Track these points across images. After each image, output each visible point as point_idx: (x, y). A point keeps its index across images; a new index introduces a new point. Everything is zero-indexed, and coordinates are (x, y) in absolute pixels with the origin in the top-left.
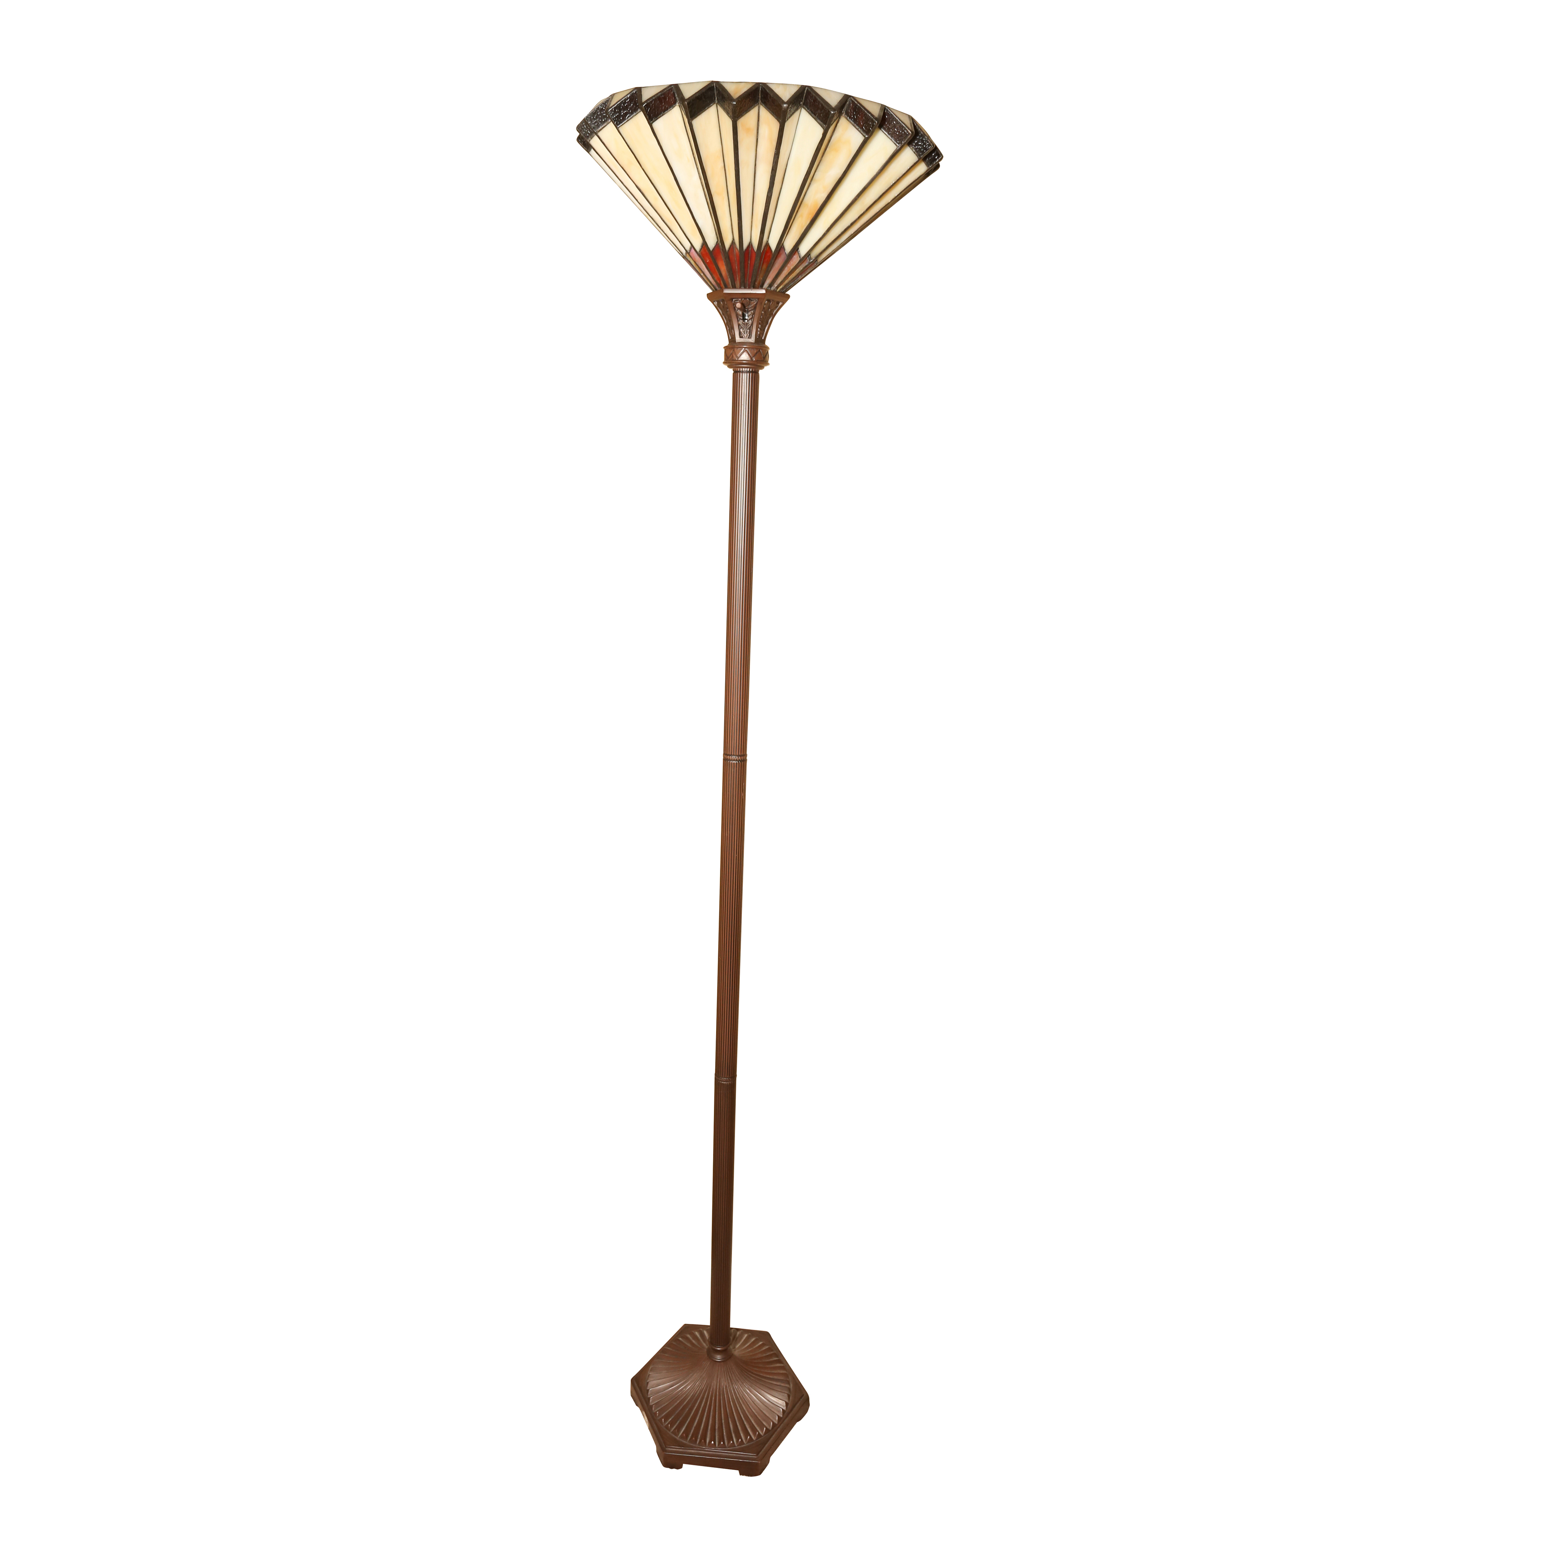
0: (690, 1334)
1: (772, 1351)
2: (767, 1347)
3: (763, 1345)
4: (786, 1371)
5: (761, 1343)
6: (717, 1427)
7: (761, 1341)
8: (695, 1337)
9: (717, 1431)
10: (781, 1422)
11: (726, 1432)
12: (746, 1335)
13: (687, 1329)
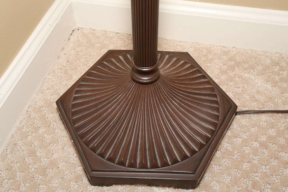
0: (114, 58)
1: (194, 68)
2: (190, 65)
3: (185, 63)
4: (211, 85)
5: (182, 62)
6: (147, 147)
7: (182, 60)
8: (120, 61)
9: (147, 151)
10: (214, 136)
11: (157, 151)
12: (167, 56)
13: (111, 54)
